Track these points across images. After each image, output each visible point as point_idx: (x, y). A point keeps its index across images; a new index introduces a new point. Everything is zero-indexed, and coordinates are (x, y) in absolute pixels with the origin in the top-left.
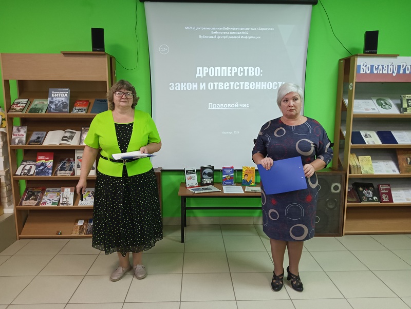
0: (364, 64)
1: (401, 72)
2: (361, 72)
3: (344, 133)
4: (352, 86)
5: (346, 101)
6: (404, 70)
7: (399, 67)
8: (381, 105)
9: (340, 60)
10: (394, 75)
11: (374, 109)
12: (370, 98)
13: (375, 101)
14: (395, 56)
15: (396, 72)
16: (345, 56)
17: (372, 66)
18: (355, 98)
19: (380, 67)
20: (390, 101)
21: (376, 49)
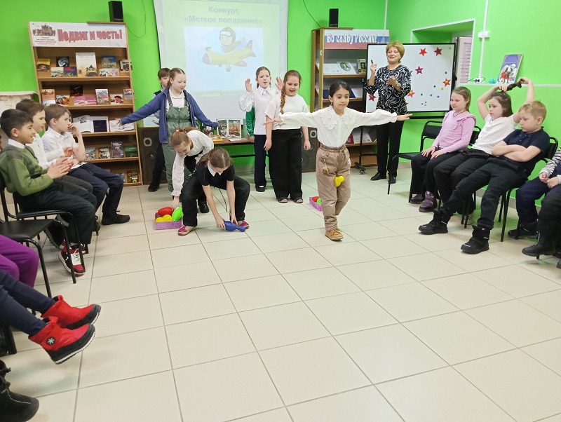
0: (329, 35)
1: (356, 41)
2: (328, 41)
3: (318, 91)
4: (322, 53)
5: (318, 65)
6: (358, 40)
7: (354, 37)
8: (343, 68)
9: (313, 31)
10: (351, 43)
11: (338, 71)
12: (335, 63)
13: (339, 64)
14: (351, 29)
15: (352, 41)
16: (316, 28)
17: (335, 37)
18: (325, 63)
19: (341, 37)
20: (350, 65)
21: (337, 23)
